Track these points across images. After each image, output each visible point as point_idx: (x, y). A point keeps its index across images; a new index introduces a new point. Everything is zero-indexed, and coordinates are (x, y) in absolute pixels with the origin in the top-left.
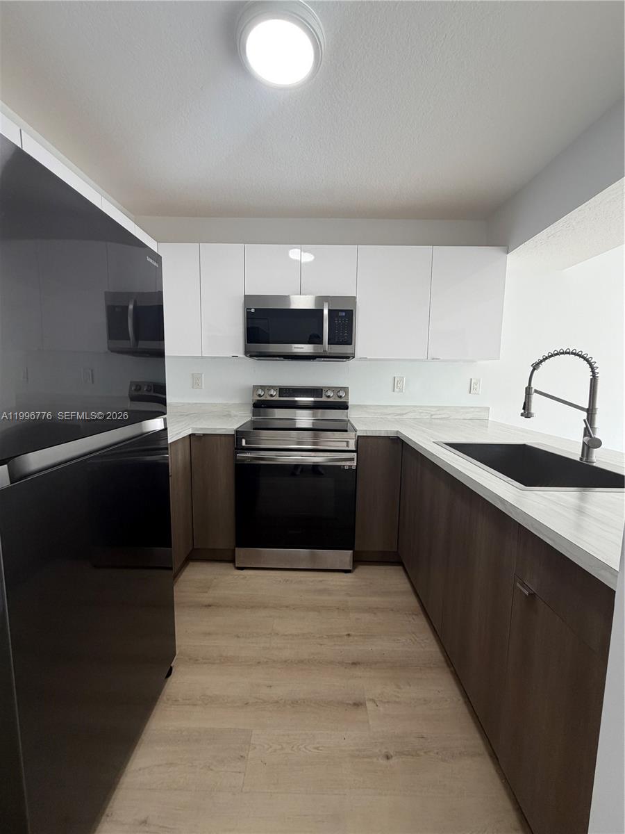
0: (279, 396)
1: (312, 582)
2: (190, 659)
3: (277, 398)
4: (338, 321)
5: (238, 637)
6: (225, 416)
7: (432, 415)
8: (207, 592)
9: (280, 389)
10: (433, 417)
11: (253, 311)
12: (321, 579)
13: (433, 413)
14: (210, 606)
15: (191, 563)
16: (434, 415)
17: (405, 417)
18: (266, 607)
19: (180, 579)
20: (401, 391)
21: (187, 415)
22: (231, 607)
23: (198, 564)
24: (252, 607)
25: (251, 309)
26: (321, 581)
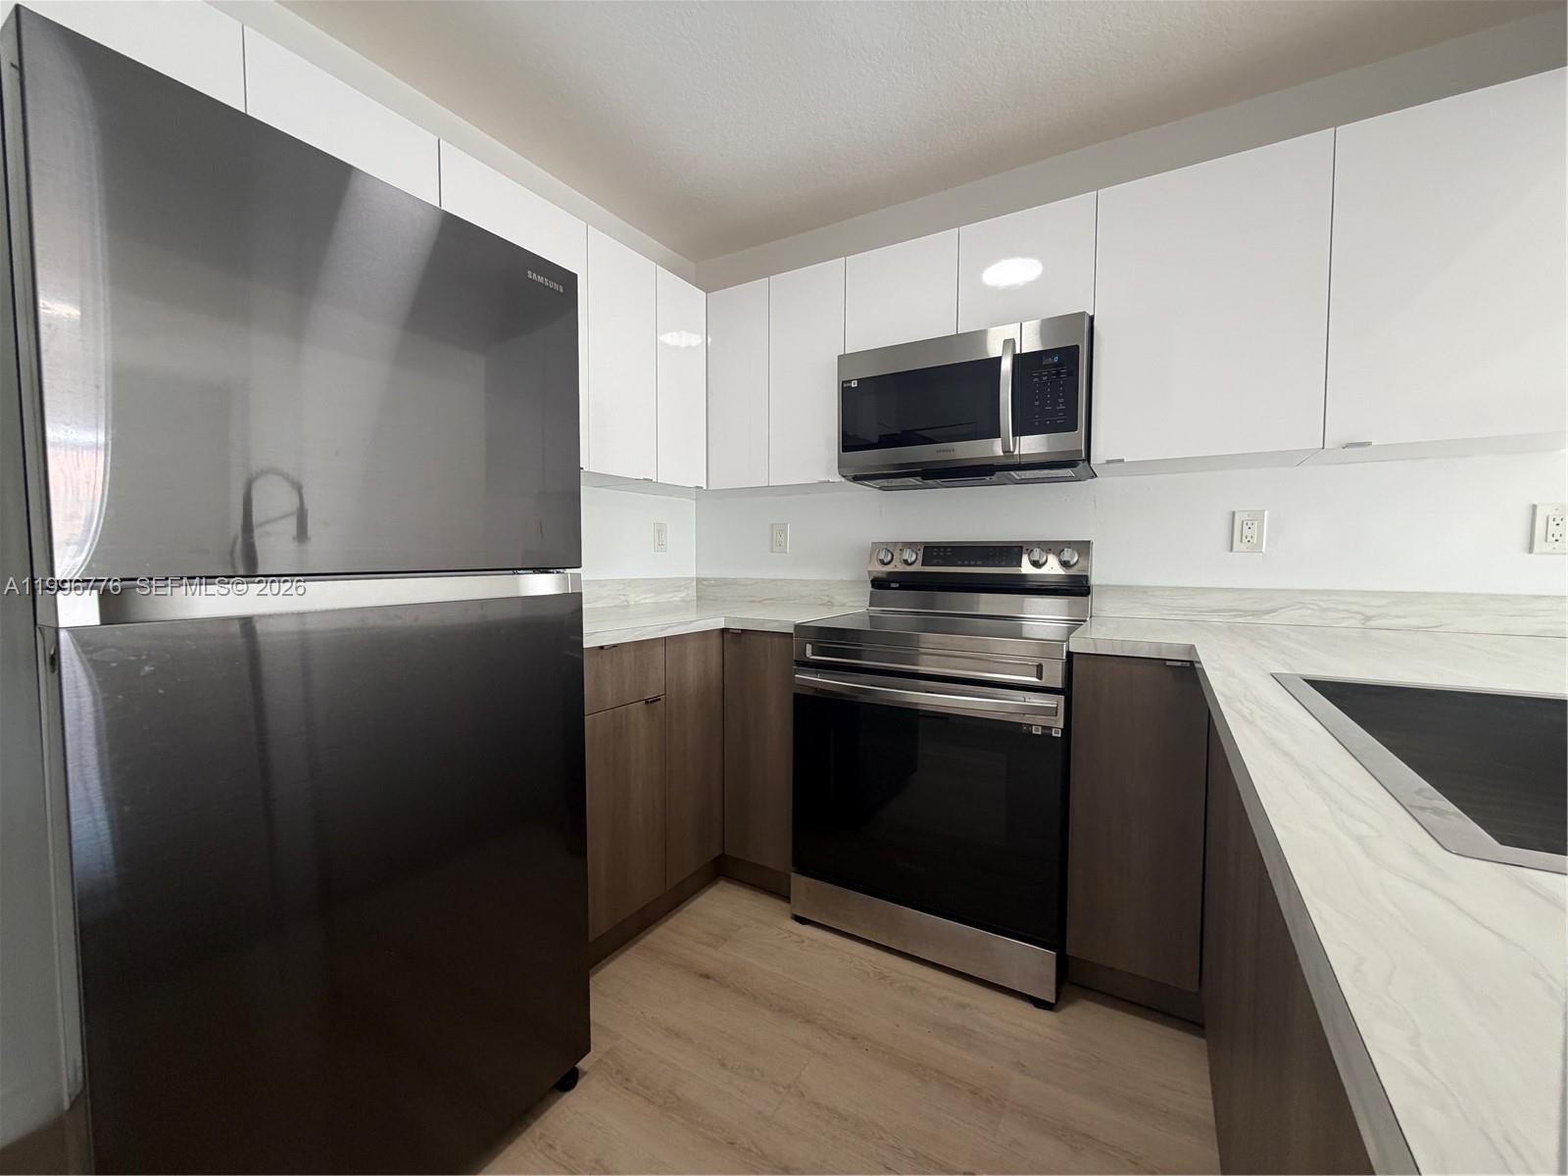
0: (924, 564)
1: (940, 999)
2: (618, 1072)
3: (917, 568)
4: (1040, 377)
5: (723, 1065)
6: (823, 604)
7: (1368, 618)
8: (716, 948)
9: (925, 547)
10: (1373, 623)
11: (854, 384)
12: (966, 1000)
13: (1370, 612)
14: (707, 977)
15: (722, 884)
16: (1379, 616)
17: (1268, 619)
18: (808, 1021)
19: (688, 907)
20: (1257, 548)
21: (760, 602)
22: (744, 994)
23: (731, 886)
24: (782, 1010)
25: (850, 381)
26: (963, 1006)
